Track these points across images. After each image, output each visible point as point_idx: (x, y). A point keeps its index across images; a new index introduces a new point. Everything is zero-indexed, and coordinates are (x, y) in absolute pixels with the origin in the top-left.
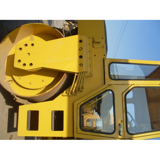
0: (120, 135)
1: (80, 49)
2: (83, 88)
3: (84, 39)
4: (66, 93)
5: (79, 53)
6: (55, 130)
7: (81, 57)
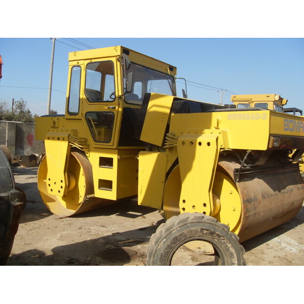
0: (115, 108)
1: (53, 139)
2: (84, 139)
3: (47, 135)
4: (87, 154)
5: (56, 140)
6: (112, 166)
7: (59, 139)
